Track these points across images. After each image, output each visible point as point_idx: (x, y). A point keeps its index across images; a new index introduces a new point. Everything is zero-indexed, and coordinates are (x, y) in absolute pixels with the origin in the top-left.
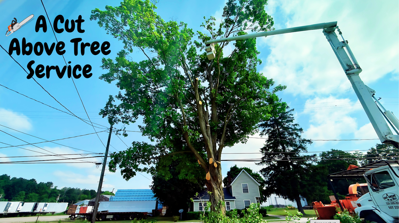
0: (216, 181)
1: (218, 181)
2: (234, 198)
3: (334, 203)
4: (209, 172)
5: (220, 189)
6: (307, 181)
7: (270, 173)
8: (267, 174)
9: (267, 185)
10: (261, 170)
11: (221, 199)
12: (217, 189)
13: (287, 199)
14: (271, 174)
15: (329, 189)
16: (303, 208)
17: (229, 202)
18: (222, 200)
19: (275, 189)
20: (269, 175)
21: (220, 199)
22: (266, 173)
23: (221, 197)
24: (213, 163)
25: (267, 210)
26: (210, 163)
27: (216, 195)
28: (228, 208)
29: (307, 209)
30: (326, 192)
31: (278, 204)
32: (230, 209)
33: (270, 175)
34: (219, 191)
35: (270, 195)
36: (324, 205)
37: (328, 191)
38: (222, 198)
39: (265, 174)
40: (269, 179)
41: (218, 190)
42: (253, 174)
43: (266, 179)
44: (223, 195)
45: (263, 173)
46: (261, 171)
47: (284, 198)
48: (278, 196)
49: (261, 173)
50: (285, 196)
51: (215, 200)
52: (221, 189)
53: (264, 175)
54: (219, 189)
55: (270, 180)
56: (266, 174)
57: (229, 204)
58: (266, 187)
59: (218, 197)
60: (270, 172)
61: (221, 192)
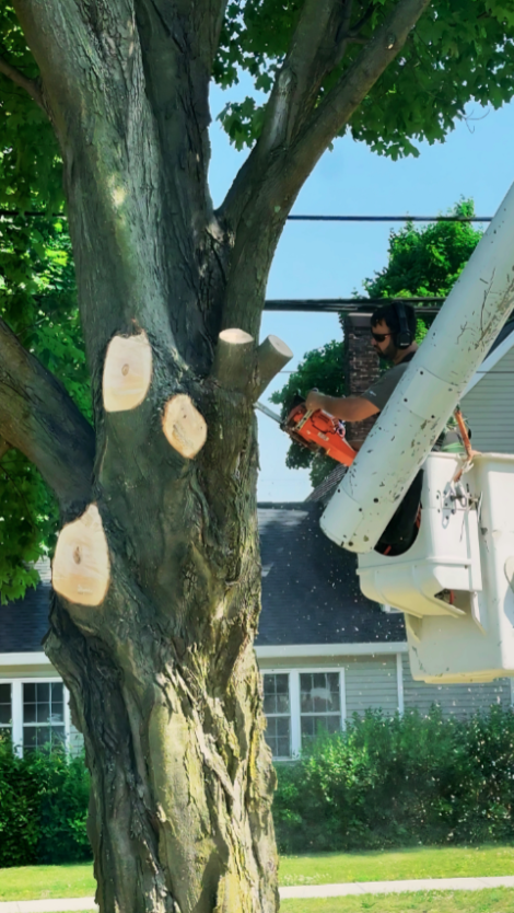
0: (183, 608)
4: (93, 511)
5: (231, 709)
11: (238, 807)
12: (187, 706)
17: (335, 677)
18: (241, 828)
21: (221, 807)
23: (236, 791)
24: (152, 411)
26: (111, 404)
27: (171, 769)
34: (209, 725)
38: (247, 801)
41: (206, 711)
44: (264, 759)
51: (155, 829)
52: (245, 707)
59: (197, 788)
61: (238, 729)
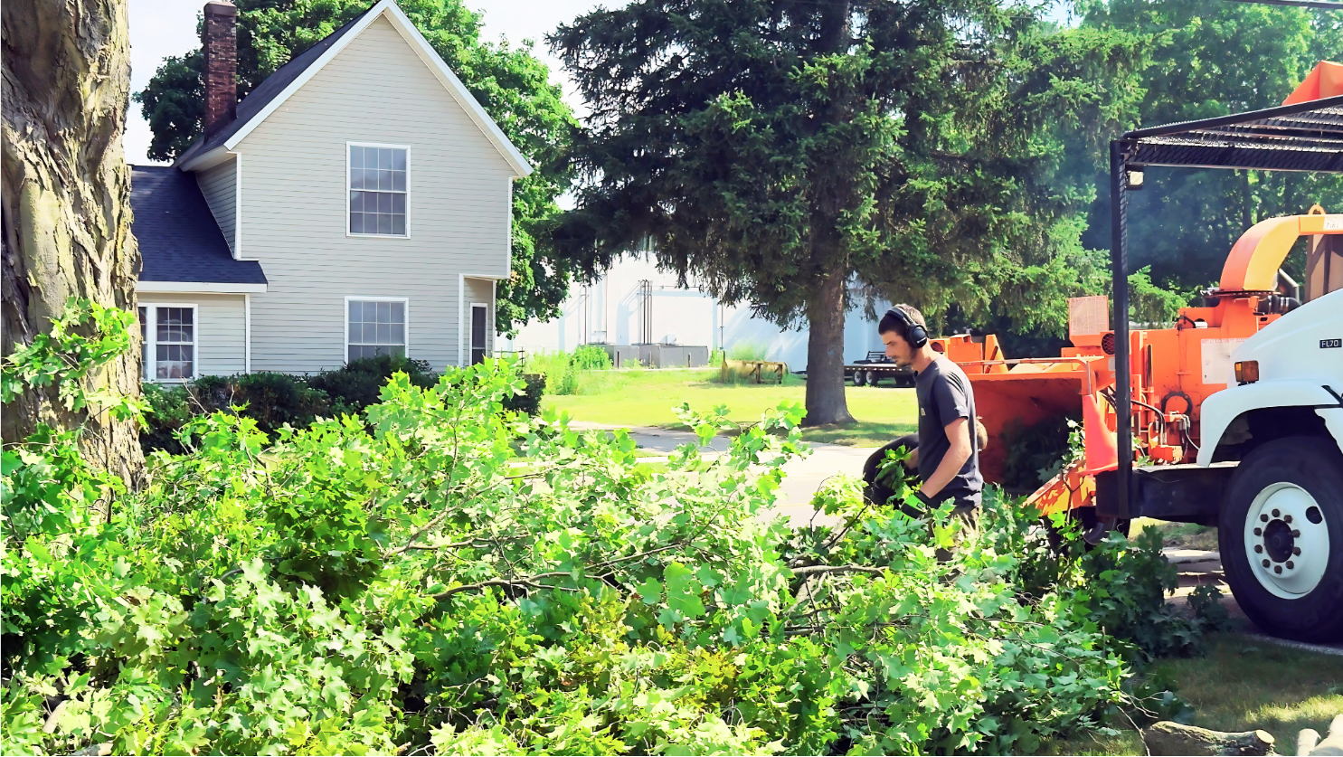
0: (55, 95)
1: (71, 102)
2: (252, 272)
3: (1088, 350)
5: (100, 190)
6: (945, 163)
7: (653, 65)
8: (624, 75)
9: (600, 175)
10: (570, 23)
11: (105, 281)
12: (58, 185)
13: (744, 304)
14: (661, 73)
15: (1088, 241)
16: (849, 373)
17: (194, 306)
18: (108, 301)
19: (659, 210)
20: (634, 83)
21: (89, 279)
22: (610, 63)
23: (105, 267)
25: (548, 382)
28: (169, 364)
29: (874, 384)
30: (1059, 263)
31: (656, 339)
32: (188, 372)
33: (651, 82)
34: (78, 204)
35: (606, 263)
36: (1010, 367)
37: (1080, 250)
38: (113, 277)
39: (602, 72)
40: (625, 119)
41: (77, 194)
42: (482, 53)
43: (599, 122)
44: (130, 245)
45: (589, 57)
46: (570, 39)
47: (714, 293)
48: (671, 276)
49: (568, 57)
50: (734, 275)
52: (113, 192)
53: (591, 82)
54: (86, 190)
55: (642, 127)
56: (613, 71)
57: (189, 330)
58: (589, 194)
59: (68, 262)
60: (651, 51)
61: (107, 213)
